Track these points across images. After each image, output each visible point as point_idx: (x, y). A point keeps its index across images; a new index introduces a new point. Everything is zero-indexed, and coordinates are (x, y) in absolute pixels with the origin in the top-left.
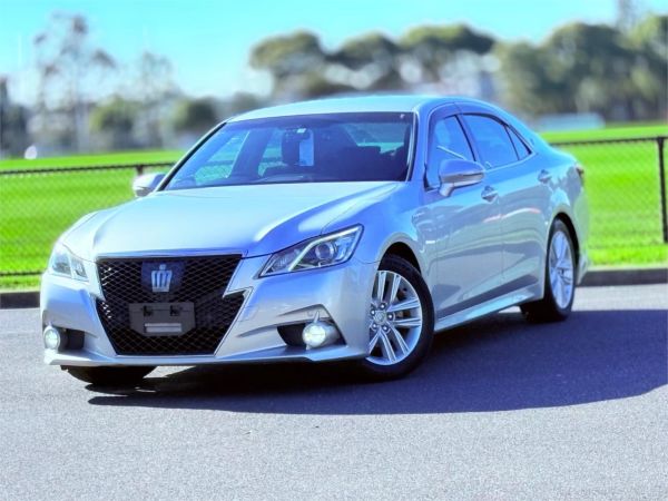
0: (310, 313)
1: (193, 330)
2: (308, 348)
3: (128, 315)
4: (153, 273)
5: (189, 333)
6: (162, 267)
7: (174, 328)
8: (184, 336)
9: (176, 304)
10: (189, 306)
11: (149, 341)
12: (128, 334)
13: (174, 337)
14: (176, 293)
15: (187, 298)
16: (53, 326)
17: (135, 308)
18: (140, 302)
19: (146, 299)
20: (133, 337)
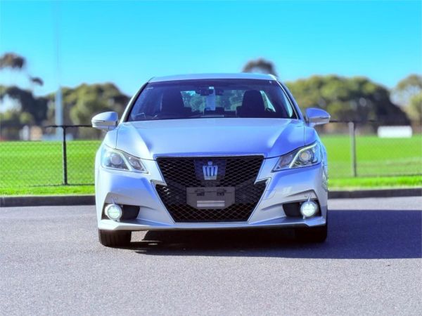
0: (306, 195)
1: (234, 205)
2: (304, 218)
3: (185, 195)
4: (204, 168)
5: (230, 207)
6: (210, 163)
7: (220, 204)
8: (226, 209)
9: (222, 188)
10: (231, 189)
11: (199, 212)
12: (184, 208)
13: (219, 210)
14: (222, 181)
15: (229, 184)
16: (115, 204)
17: (190, 190)
18: (194, 186)
19: (199, 185)
20: (188, 210)
